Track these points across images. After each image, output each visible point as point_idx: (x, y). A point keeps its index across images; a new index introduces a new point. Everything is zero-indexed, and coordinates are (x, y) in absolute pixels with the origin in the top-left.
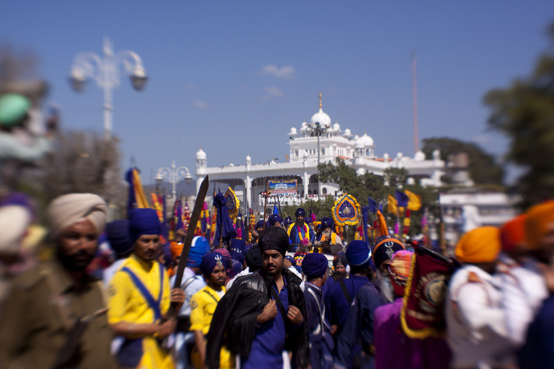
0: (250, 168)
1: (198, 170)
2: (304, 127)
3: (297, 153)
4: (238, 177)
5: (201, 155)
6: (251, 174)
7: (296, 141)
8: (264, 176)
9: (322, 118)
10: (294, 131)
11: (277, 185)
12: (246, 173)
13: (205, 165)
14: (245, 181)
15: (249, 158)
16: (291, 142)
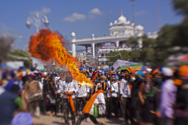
0: (94, 39)
1: (72, 41)
2: (116, 22)
3: (113, 33)
4: (89, 43)
5: (73, 34)
6: (94, 41)
7: (112, 28)
8: (99, 42)
9: (122, 19)
10: (111, 24)
11: (106, 43)
12: (92, 41)
13: (75, 39)
14: (92, 45)
15: (93, 35)
16: (111, 29)
